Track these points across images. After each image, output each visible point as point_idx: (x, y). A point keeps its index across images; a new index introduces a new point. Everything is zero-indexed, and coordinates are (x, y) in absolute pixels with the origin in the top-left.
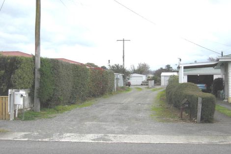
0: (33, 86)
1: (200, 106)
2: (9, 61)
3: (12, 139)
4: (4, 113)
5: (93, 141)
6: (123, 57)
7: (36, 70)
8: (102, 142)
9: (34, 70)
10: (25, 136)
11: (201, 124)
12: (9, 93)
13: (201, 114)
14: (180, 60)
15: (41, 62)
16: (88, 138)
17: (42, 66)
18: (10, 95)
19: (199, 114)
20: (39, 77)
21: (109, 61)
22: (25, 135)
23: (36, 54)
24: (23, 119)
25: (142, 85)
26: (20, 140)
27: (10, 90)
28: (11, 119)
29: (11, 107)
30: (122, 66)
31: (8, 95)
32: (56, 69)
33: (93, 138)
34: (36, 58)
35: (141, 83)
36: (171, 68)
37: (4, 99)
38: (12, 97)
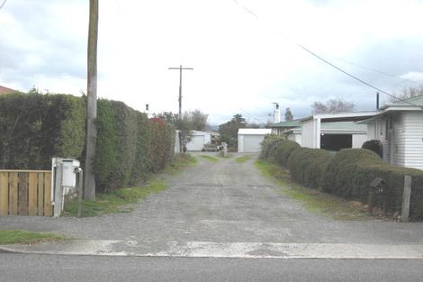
0: (84, 153)
1: (408, 191)
2: (50, 103)
3: (95, 254)
4: (41, 203)
5: (253, 257)
6: (180, 100)
7: (89, 121)
8: (270, 257)
9: (86, 122)
10: (117, 247)
11: (410, 223)
12: (54, 165)
13: (410, 205)
14: (277, 106)
15: (98, 107)
16: (239, 250)
17: (99, 114)
18: (55, 168)
19: (406, 206)
20: (95, 135)
21: (147, 106)
22: (114, 244)
23: (88, 92)
24: (79, 214)
25: (203, 150)
26: (111, 254)
27: (54, 160)
28: (56, 215)
29: (57, 191)
30: (176, 116)
31: (51, 169)
32: (120, 120)
33: (249, 251)
34: (90, 99)
35: (201, 147)
36: (244, 120)
37: (41, 176)
38: (58, 171)
